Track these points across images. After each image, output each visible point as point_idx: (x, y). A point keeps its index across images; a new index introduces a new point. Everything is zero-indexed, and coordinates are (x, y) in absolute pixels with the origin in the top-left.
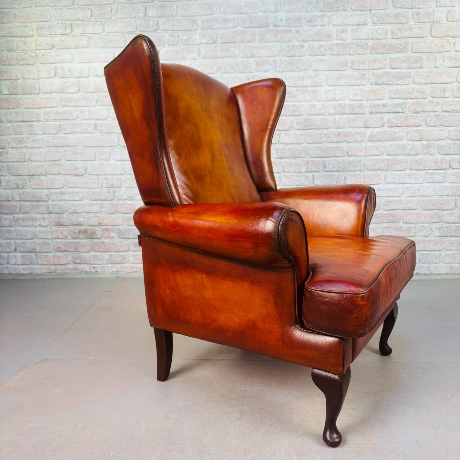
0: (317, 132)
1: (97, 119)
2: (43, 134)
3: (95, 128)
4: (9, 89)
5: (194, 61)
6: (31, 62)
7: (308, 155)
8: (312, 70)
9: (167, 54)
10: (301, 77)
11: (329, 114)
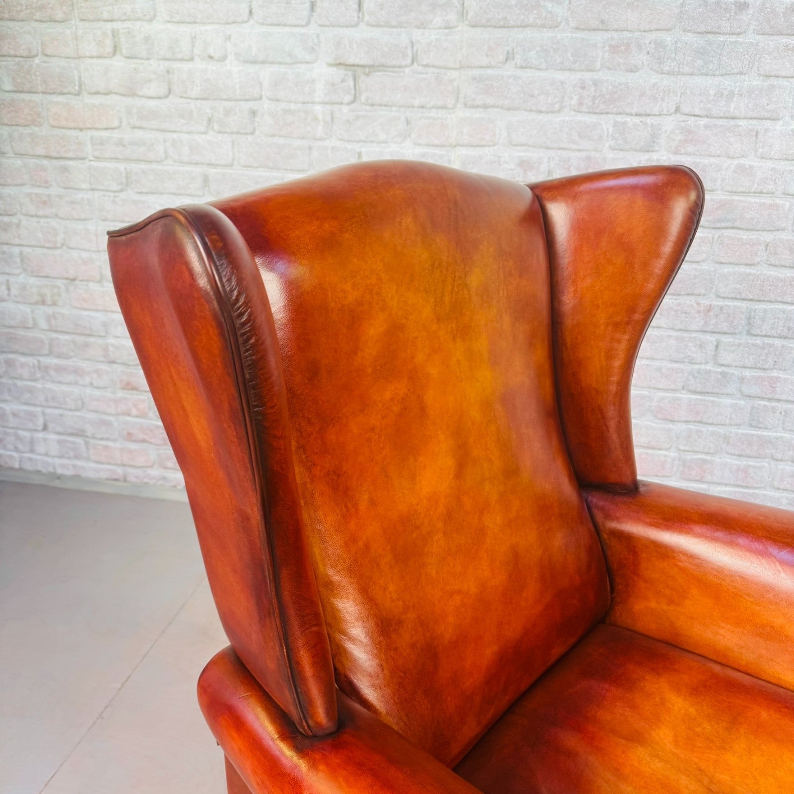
0: (745, 236)
1: (210, 165)
2: (93, 190)
3: (205, 186)
4: (13, 78)
5: (447, 31)
6: (60, 15)
7: (714, 290)
8: (759, 75)
9: (382, 9)
10: (726, 93)
11: (784, 194)
